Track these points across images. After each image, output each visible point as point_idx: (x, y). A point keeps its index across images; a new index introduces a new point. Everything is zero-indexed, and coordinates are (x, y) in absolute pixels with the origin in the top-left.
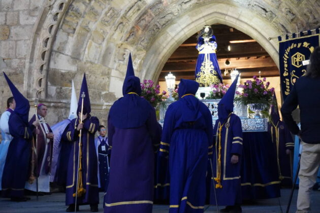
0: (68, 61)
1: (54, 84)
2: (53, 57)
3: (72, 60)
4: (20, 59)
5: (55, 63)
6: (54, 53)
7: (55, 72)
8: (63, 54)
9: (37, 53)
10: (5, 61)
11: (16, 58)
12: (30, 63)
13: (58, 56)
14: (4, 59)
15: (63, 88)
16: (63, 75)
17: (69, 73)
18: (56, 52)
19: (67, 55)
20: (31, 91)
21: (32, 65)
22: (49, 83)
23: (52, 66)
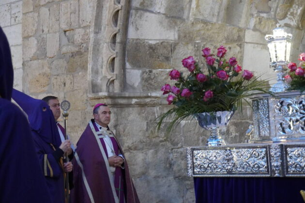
0: (161, 23)
1: (136, 65)
2: (131, 19)
3: (167, 20)
4: (84, 27)
5: (137, 29)
6: (133, 12)
7: (139, 44)
8: (152, 12)
9: (107, 15)
10: (67, 33)
11: (80, 27)
12: (96, 33)
13: (140, 17)
14: (65, 32)
15: (154, 71)
16: (152, 48)
17: (163, 44)
18: (137, 9)
19: (159, 13)
20: (99, 81)
21: (99, 36)
22: (128, 65)
23: (132, 34)
